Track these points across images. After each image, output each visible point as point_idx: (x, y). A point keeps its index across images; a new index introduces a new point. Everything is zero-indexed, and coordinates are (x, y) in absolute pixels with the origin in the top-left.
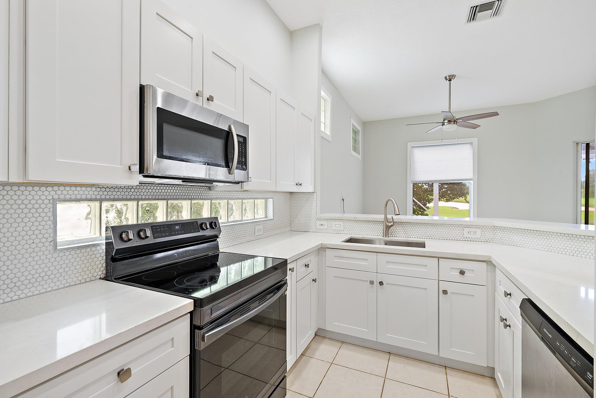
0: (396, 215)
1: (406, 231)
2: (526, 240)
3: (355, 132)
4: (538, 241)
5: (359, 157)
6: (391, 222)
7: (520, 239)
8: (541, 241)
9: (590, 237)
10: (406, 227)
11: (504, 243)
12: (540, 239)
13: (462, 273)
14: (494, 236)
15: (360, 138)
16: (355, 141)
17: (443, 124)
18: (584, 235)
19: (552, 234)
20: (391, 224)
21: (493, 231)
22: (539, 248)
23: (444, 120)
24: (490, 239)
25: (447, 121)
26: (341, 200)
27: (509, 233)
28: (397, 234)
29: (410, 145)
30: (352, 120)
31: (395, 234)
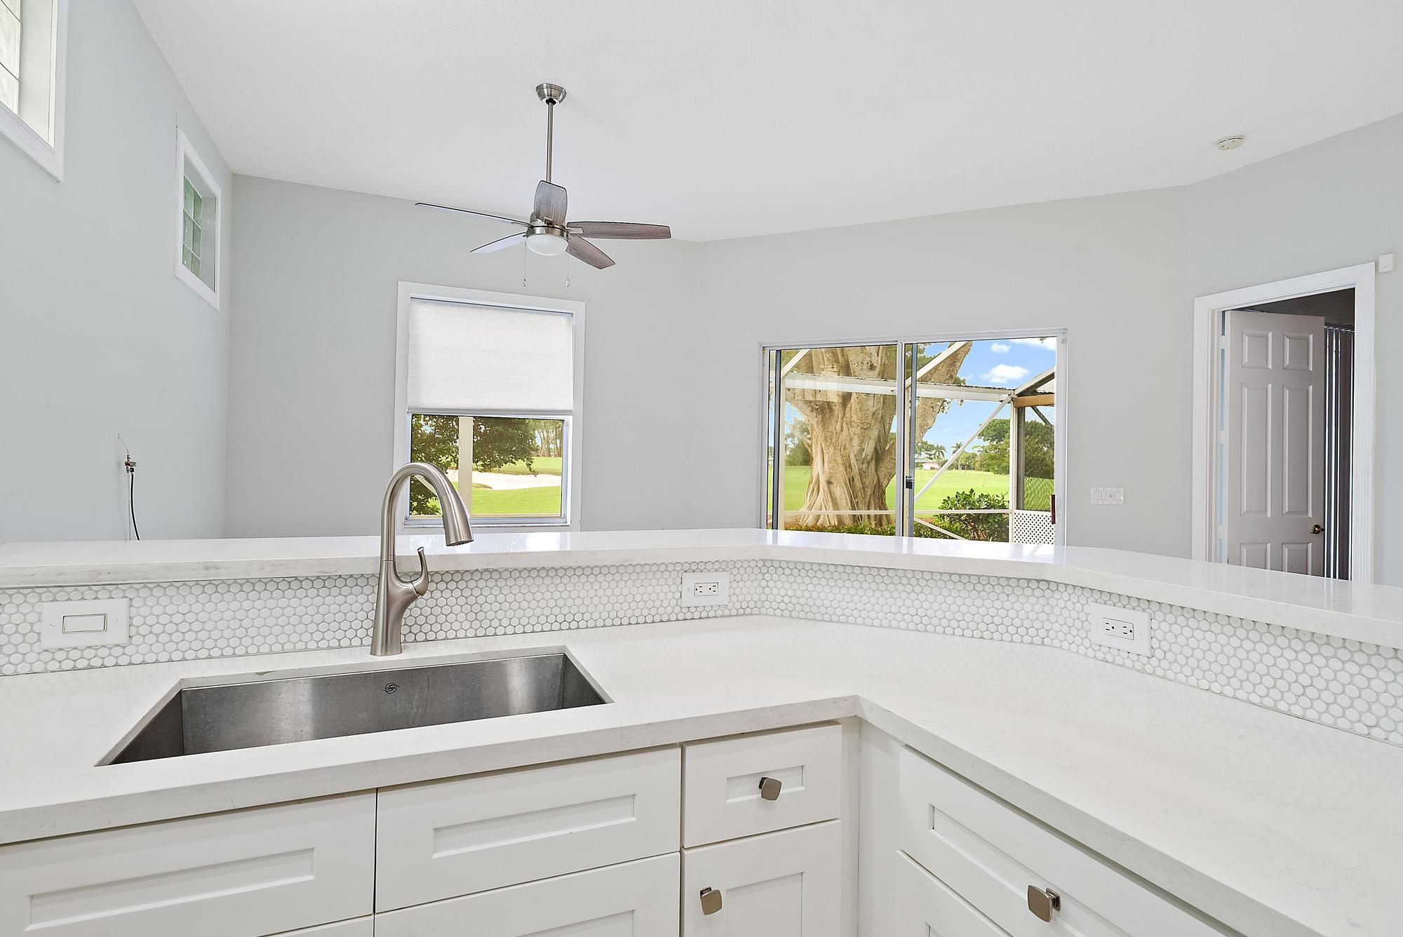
0: (453, 545)
1: (476, 608)
2: (856, 598)
3: (197, 199)
4: (891, 601)
5: (215, 299)
6: (413, 577)
7: (839, 597)
8: (899, 602)
9: (1020, 581)
10: (476, 592)
11: (795, 614)
12: (895, 595)
13: (769, 788)
14: (763, 593)
15: (218, 225)
16: (196, 233)
17: (531, 230)
18: (1007, 576)
19: (927, 576)
20: (416, 584)
21: (760, 576)
22: (894, 623)
23: (537, 215)
24: (752, 605)
25: (543, 224)
26: (119, 464)
27: (807, 580)
28: (436, 627)
29: (405, 289)
30: (183, 137)
31: (426, 628)
